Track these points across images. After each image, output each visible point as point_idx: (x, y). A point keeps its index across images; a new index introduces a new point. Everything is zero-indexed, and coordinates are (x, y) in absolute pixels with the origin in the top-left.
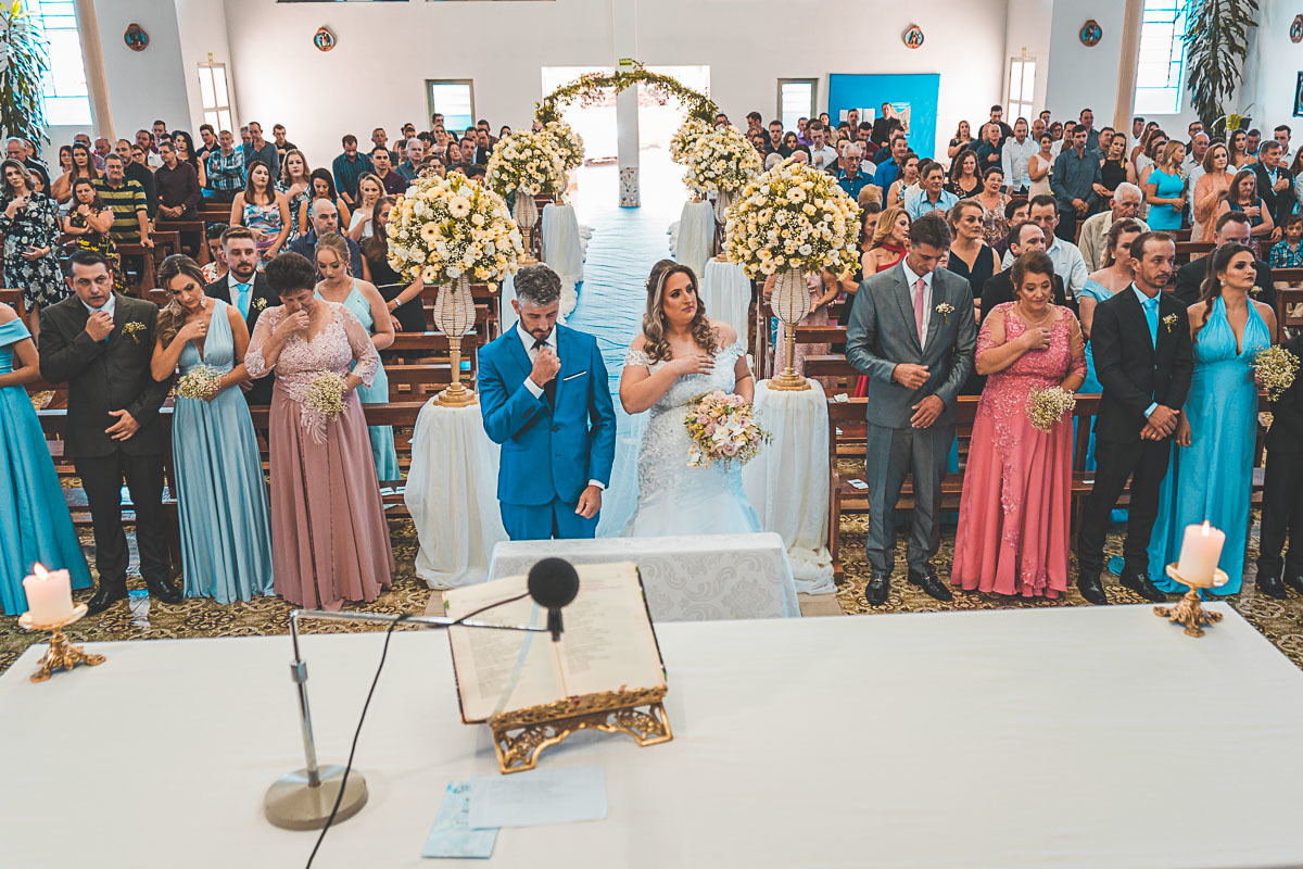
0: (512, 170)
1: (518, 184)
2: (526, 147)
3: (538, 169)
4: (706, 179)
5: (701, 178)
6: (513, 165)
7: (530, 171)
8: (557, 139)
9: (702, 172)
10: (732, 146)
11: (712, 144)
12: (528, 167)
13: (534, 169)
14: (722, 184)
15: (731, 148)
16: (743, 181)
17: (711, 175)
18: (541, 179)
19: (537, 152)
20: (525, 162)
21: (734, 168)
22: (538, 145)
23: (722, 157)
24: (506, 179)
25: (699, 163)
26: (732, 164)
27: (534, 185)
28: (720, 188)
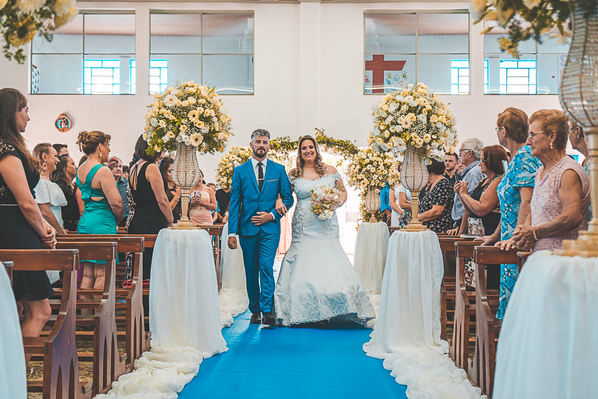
0: (172, 117)
1: (177, 133)
2: (189, 95)
3: (202, 118)
4: (392, 134)
5: (387, 134)
6: (173, 111)
7: (193, 120)
8: (240, 159)
9: (388, 127)
10: (422, 99)
11: (399, 98)
12: (190, 115)
13: (197, 117)
14: (411, 140)
15: (421, 101)
16: (434, 137)
17: (398, 129)
18: (205, 129)
19: (202, 101)
20: (187, 109)
21: (425, 121)
22: (204, 93)
23: (411, 110)
24: (165, 126)
25: (385, 119)
26: (423, 118)
27: (195, 135)
28: (408, 143)
